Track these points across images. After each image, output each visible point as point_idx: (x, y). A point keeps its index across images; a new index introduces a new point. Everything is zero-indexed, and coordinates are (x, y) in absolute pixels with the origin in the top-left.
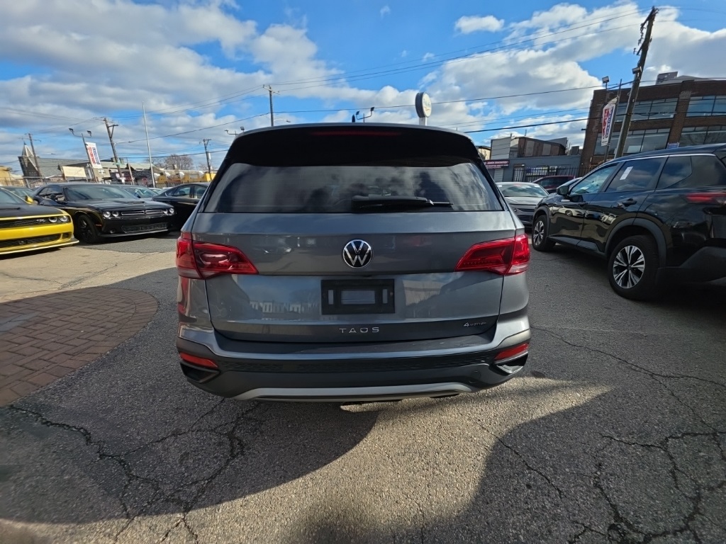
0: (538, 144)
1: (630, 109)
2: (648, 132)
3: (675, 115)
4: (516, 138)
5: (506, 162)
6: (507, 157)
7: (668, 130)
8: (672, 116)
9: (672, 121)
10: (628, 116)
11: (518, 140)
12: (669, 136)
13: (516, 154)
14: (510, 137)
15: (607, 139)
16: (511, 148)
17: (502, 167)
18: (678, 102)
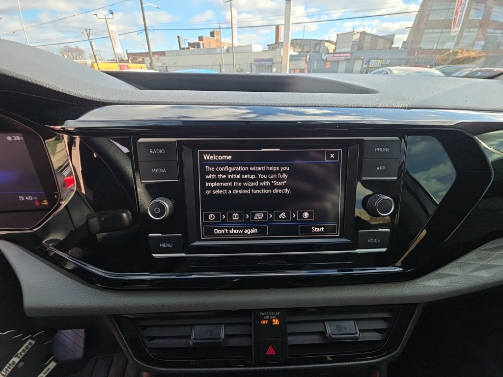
0: (374, 38)
3: (483, 18)
4: (358, 32)
5: (349, 55)
6: (349, 50)
7: (477, 30)
8: (481, 18)
11: (359, 34)
12: (477, 34)
13: (356, 48)
14: (353, 31)
15: (458, 29)
16: (353, 42)
17: (346, 59)
18: (485, 7)
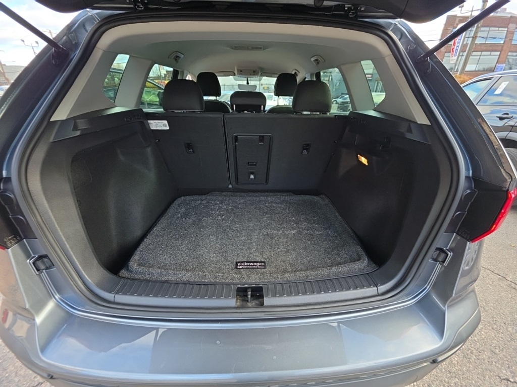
1: (476, 32)
2: (484, 53)
3: (504, 41)
7: (498, 53)
8: (502, 42)
9: (502, 46)
10: (474, 38)
12: (499, 58)
15: (456, 58)
18: (507, 31)
